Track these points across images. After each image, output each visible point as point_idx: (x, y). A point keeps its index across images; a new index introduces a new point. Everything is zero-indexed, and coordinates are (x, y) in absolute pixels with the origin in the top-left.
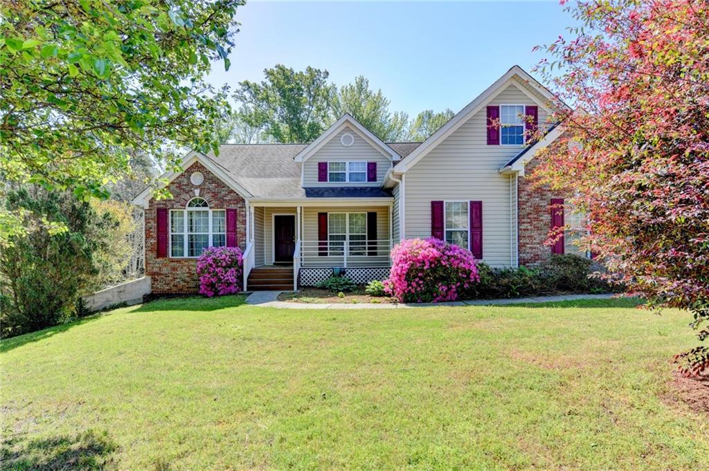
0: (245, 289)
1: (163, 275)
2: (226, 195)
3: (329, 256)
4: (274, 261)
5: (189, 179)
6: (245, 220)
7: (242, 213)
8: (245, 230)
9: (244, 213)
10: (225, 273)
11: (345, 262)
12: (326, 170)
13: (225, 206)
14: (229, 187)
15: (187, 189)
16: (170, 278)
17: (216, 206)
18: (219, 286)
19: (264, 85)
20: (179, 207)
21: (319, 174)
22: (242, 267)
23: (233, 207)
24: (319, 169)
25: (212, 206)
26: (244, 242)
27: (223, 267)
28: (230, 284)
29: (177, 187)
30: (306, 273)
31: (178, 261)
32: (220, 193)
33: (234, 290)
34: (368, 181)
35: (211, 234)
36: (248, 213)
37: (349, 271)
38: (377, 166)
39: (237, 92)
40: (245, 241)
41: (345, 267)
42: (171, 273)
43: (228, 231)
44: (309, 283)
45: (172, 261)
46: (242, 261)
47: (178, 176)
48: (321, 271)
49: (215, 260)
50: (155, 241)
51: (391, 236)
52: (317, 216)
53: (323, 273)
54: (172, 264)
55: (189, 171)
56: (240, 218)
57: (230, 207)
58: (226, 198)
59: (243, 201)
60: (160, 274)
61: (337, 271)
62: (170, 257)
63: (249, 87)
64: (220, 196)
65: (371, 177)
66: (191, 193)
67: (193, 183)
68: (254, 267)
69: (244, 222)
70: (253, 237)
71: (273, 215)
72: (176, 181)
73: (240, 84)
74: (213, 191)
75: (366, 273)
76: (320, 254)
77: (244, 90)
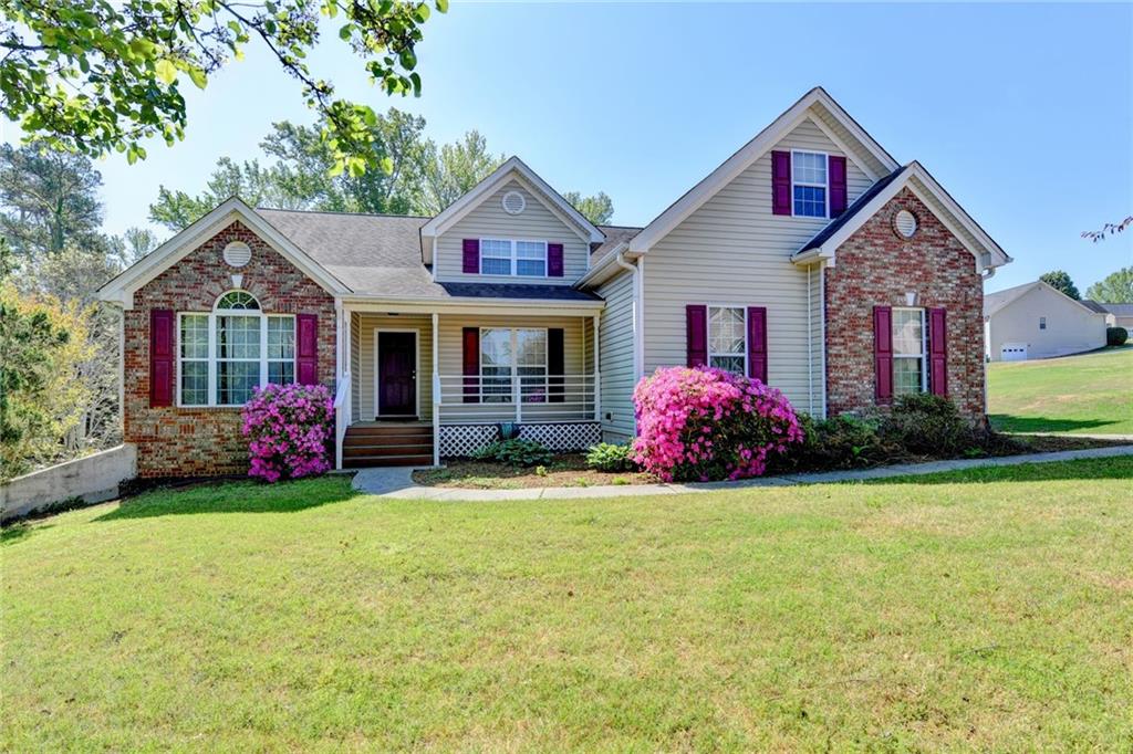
0: (339, 465)
1: (162, 440)
2: (295, 288)
3: (481, 403)
4: (376, 414)
5: (219, 253)
6: (335, 336)
7: (327, 322)
8: (335, 353)
9: (331, 322)
10: (305, 435)
11: (519, 413)
12: (477, 252)
13: (295, 309)
14: (302, 274)
15: (216, 273)
16: (178, 447)
17: (277, 308)
18: (293, 461)
19: (317, 130)
20: (198, 307)
21: (465, 260)
22: (333, 421)
23: (309, 310)
24: (465, 250)
25: (268, 306)
26: (331, 378)
27: (299, 423)
28: (311, 456)
29: (194, 269)
30: (450, 434)
31: (196, 414)
32: (285, 283)
33: (319, 467)
34: (549, 275)
35: (264, 361)
36: (339, 324)
37: (526, 429)
38: (565, 251)
39: (269, 138)
40: (335, 375)
41: (519, 421)
42: (181, 437)
43: (300, 356)
44: (453, 452)
45: (184, 413)
46: (335, 410)
47: (197, 247)
48: (476, 430)
49: (283, 409)
50: (147, 374)
51: (597, 368)
52: (461, 334)
53: (479, 433)
54: (182, 419)
55: (221, 239)
56: (325, 333)
57: (304, 311)
58: (297, 294)
59: (331, 299)
60: (157, 440)
61: (507, 430)
62: (179, 404)
63: (291, 133)
64: (283, 288)
65: (554, 268)
66: (224, 282)
67: (229, 262)
68: (350, 423)
69: (333, 340)
70: (349, 367)
71: (376, 331)
72: (192, 258)
73: (276, 126)
74: (271, 279)
75: (555, 432)
76: (466, 400)
77: (282, 137)
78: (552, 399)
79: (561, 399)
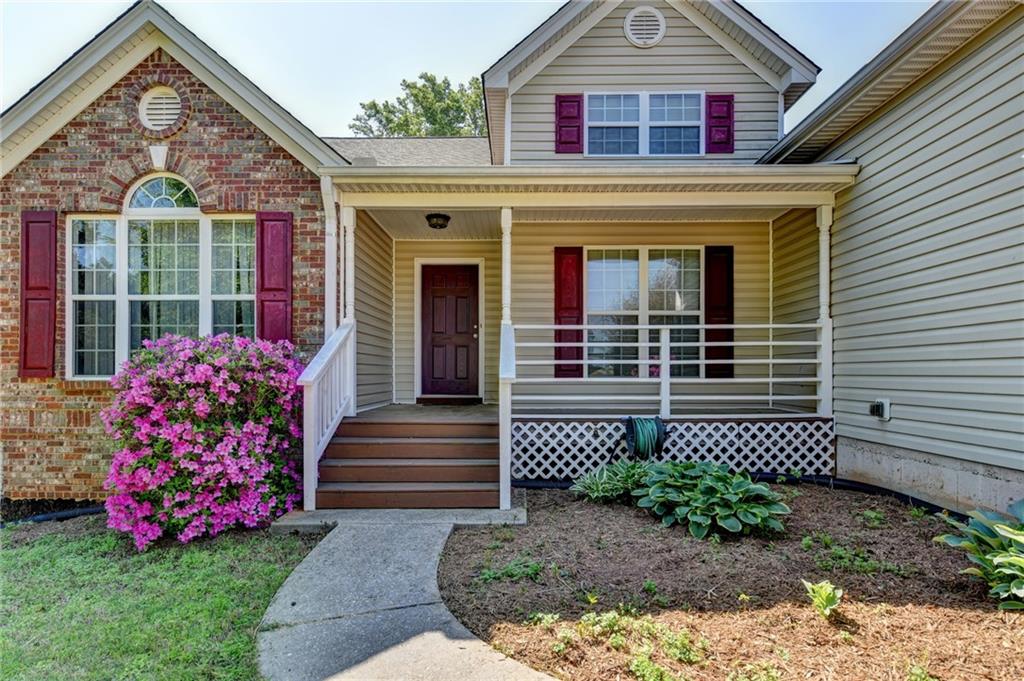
0: (310, 503)
1: (41, 437)
2: (256, 166)
3: (585, 379)
4: (418, 393)
5: (131, 109)
6: (322, 252)
7: (311, 226)
8: (322, 284)
9: (316, 226)
10: (209, 448)
11: (665, 397)
12: (579, 116)
13: (254, 204)
14: (267, 138)
15: (126, 143)
16: (65, 449)
17: (225, 205)
18: (181, 505)
19: (400, 103)
20: (97, 205)
21: (558, 131)
22: (298, 415)
23: (279, 204)
24: (558, 113)
25: (209, 200)
26: (316, 329)
27: (195, 420)
28: (234, 492)
29: (91, 137)
30: (532, 436)
31: (93, 392)
32: (239, 157)
33: (251, 509)
34: (709, 150)
35: (205, 298)
36: (331, 227)
37: (681, 429)
38: (737, 107)
39: (358, 119)
40: (322, 323)
41: (665, 414)
42: (69, 432)
43: (262, 288)
44: (539, 471)
45: (73, 391)
46: (300, 390)
47: (93, 98)
48: (581, 429)
49: (161, 389)
50: (14, 322)
51: (824, 310)
52: (551, 258)
53: (589, 436)
54: (71, 401)
55: (133, 84)
56: (305, 245)
57: (269, 208)
58: (259, 175)
59: (315, 182)
60: (33, 436)
61: (647, 432)
62: (69, 375)
63: (378, 112)
64: (236, 166)
65: (717, 137)
66: (137, 159)
67: (148, 125)
68: (352, 412)
69: (317, 259)
70: (350, 309)
71: (419, 262)
72: (86, 118)
73: (363, 106)
74: (215, 150)
75: (739, 436)
76: (560, 372)
77: (369, 116)
78: (711, 371)
79: (728, 371)
